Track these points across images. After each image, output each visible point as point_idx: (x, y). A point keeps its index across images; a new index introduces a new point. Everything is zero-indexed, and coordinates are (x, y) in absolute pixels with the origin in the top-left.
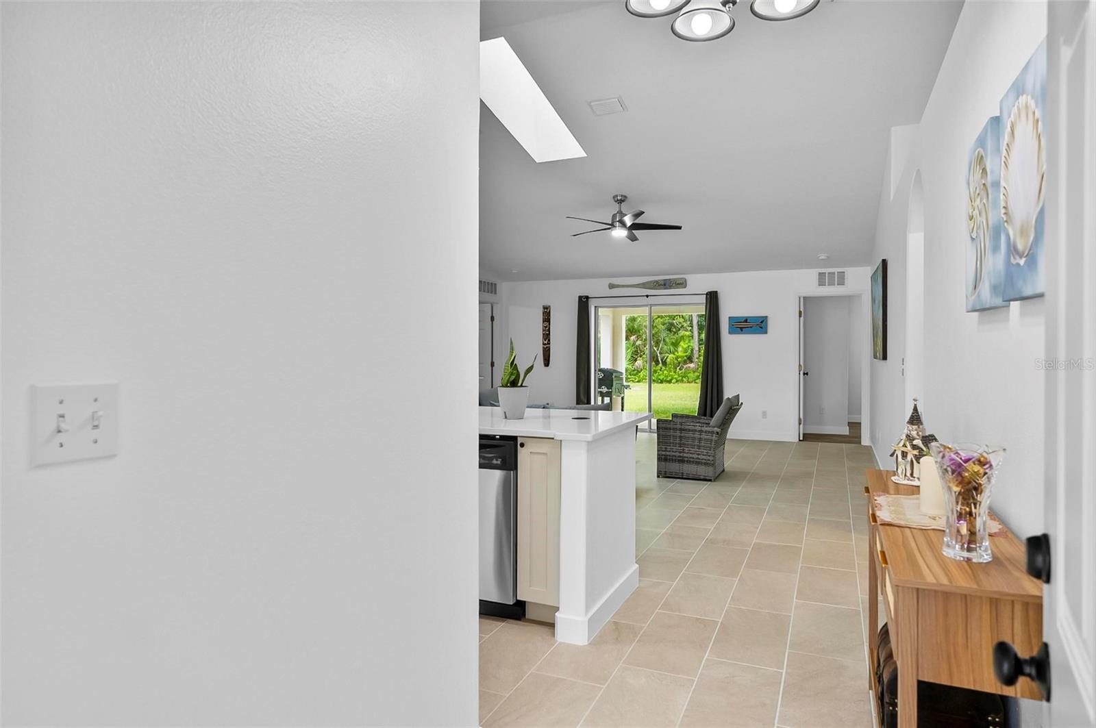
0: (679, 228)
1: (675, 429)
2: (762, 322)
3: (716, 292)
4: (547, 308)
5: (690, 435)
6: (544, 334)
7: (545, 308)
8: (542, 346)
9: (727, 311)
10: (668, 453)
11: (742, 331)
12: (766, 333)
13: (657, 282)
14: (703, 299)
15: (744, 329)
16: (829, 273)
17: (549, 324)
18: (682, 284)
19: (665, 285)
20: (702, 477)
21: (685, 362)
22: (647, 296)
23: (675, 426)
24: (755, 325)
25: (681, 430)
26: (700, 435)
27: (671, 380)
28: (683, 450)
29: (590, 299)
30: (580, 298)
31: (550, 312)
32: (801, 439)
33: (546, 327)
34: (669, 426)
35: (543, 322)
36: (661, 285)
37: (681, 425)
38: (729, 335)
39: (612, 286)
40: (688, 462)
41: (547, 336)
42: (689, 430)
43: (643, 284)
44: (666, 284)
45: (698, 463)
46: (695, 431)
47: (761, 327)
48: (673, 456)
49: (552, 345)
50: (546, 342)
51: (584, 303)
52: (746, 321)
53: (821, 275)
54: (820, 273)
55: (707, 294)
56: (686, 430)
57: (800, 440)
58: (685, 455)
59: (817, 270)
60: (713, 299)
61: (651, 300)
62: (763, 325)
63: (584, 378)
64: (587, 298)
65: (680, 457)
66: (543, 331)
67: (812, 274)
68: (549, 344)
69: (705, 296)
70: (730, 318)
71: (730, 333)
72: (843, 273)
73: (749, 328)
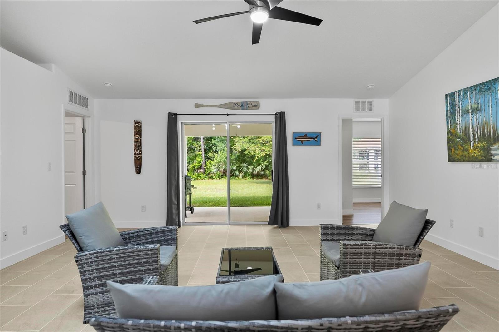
1: (367, 255)
3: (284, 112)
4: (138, 123)
6: (135, 146)
7: (136, 122)
8: (133, 156)
9: (291, 128)
11: (302, 143)
13: (236, 103)
16: (362, 102)
17: (141, 137)
18: (256, 106)
19: (242, 106)
21: (198, 169)
22: (228, 115)
25: (375, 254)
26: (399, 259)
27: (192, 179)
29: (178, 116)
30: (170, 114)
31: (141, 126)
33: (138, 139)
34: (359, 251)
35: (135, 135)
36: (239, 106)
37: (376, 248)
38: (293, 147)
39: (197, 106)
41: (138, 147)
42: (385, 254)
43: (224, 104)
44: (243, 106)
46: (393, 254)
49: (143, 156)
50: (138, 152)
51: (172, 119)
52: (305, 136)
53: (357, 103)
54: (356, 102)
55: (276, 114)
56: (381, 254)
59: (354, 99)
61: (231, 118)
62: (317, 139)
63: (174, 183)
64: (176, 115)
66: (135, 142)
67: (350, 102)
68: (141, 154)
70: (294, 133)
71: (294, 144)
72: (371, 103)
73: (308, 141)
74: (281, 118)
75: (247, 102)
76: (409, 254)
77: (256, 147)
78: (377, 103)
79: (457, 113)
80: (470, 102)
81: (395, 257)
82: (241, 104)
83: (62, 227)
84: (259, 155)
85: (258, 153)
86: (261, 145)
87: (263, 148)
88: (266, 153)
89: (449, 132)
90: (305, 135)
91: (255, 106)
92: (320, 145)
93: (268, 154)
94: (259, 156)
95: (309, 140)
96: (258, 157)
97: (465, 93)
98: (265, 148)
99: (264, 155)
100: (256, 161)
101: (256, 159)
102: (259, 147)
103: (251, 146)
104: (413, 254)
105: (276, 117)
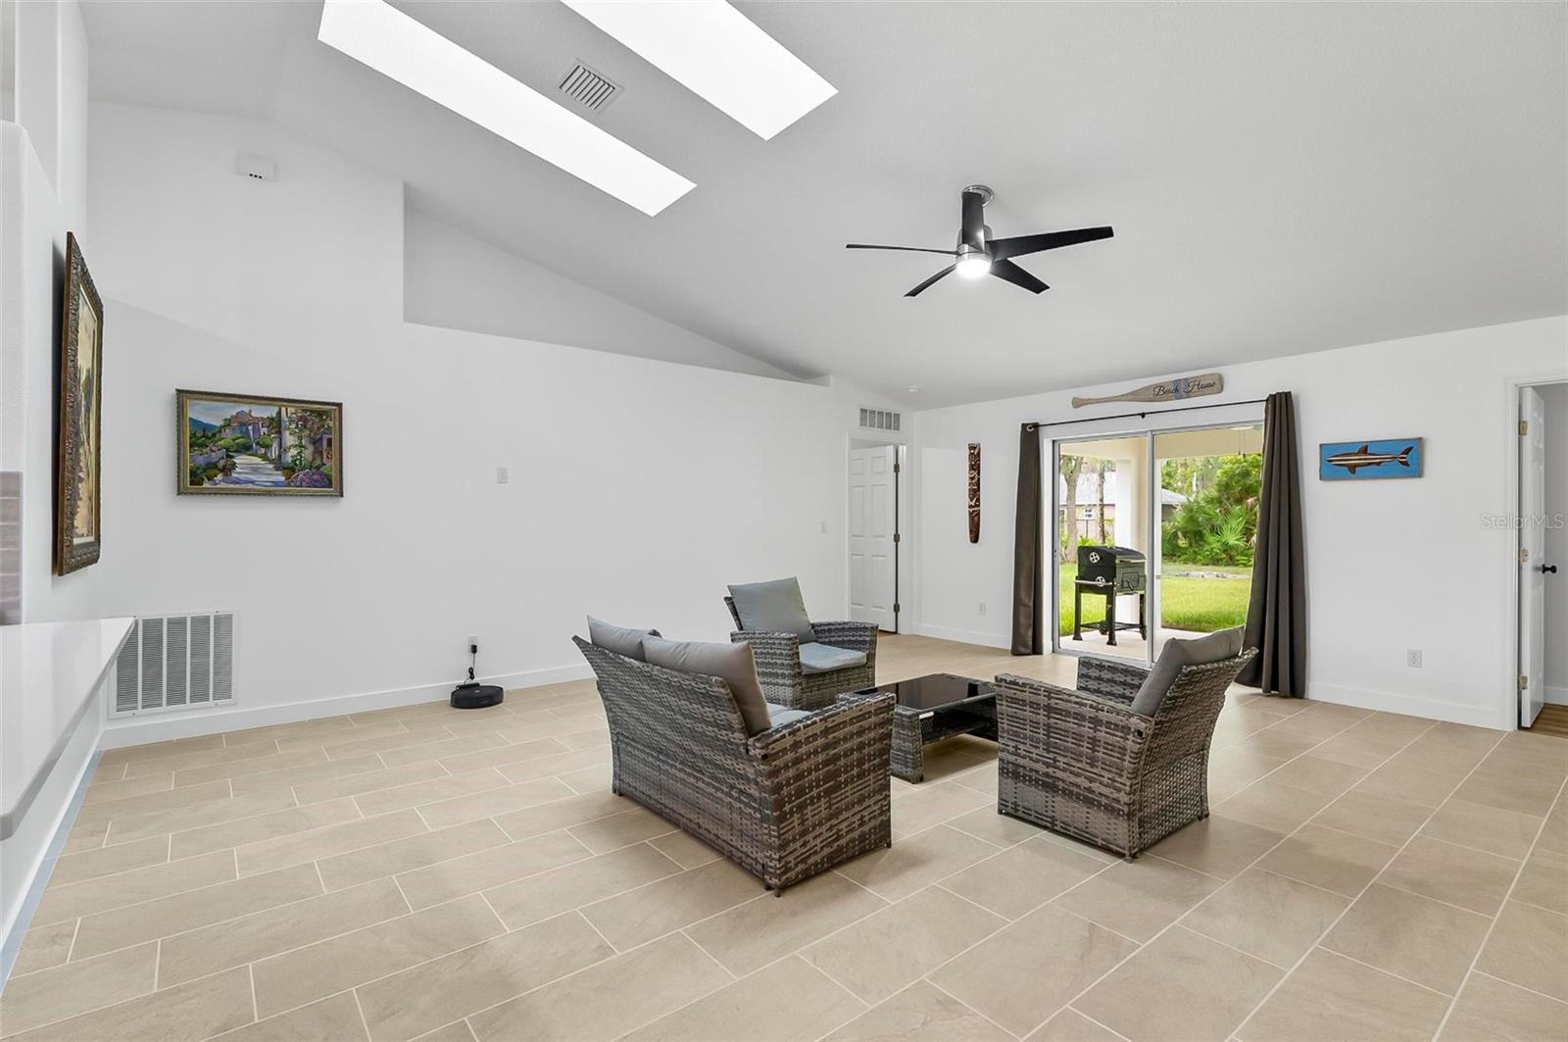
0: (1107, 233)
1: (1035, 705)
2: (1407, 451)
3: (1290, 393)
4: (975, 448)
5: (1071, 725)
6: (970, 490)
7: (972, 447)
8: (968, 509)
9: (1314, 433)
10: (1021, 761)
12: (1419, 473)
13: (1161, 386)
14: (1259, 412)
15: (1357, 469)
17: (979, 474)
18: (1215, 385)
19: (1176, 390)
20: (1100, 842)
22: (1143, 415)
23: (1034, 698)
26: (1096, 730)
28: (1055, 760)
29: (1040, 428)
30: (1024, 426)
31: (978, 453)
32: (1527, 722)
33: (972, 479)
35: (971, 471)
36: (1169, 391)
37: (1049, 698)
38: (1322, 482)
39: (1078, 403)
40: (1068, 794)
41: (975, 492)
42: (1068, 713)
43: (1134, 393)
44: (1179, 390)
45: (1089, 802)
47: (1406, 464)
48: (1031, 770)
49: (982, 508)
50: (973, 503)
51: (1030, 436)
52: (1364, 450)
55: (1267, 400)
56: (1058, 711)
57: (1520, 727)
58: (1059, 774)
60: (1281, 410)
61: (1152, 423)
62: (1408, 458)
64: (1036, 426)
65: (1047, 775)
66: (971, 484)
68: (979, 506)
69: (1265, 403)
70: (1324, 447)
71: (1326, 477)
73: (1374, 467)
75: (1187, 379)
76: (1116, 725)
81: (1086, 724)
82: (1172, 387)
83: (726, 599)
90: (1363, 448)
91: (1212, 385)
92: (1421, 475)
95: (1379, 464)
104: (1123, 727)
105: (1267, 405)
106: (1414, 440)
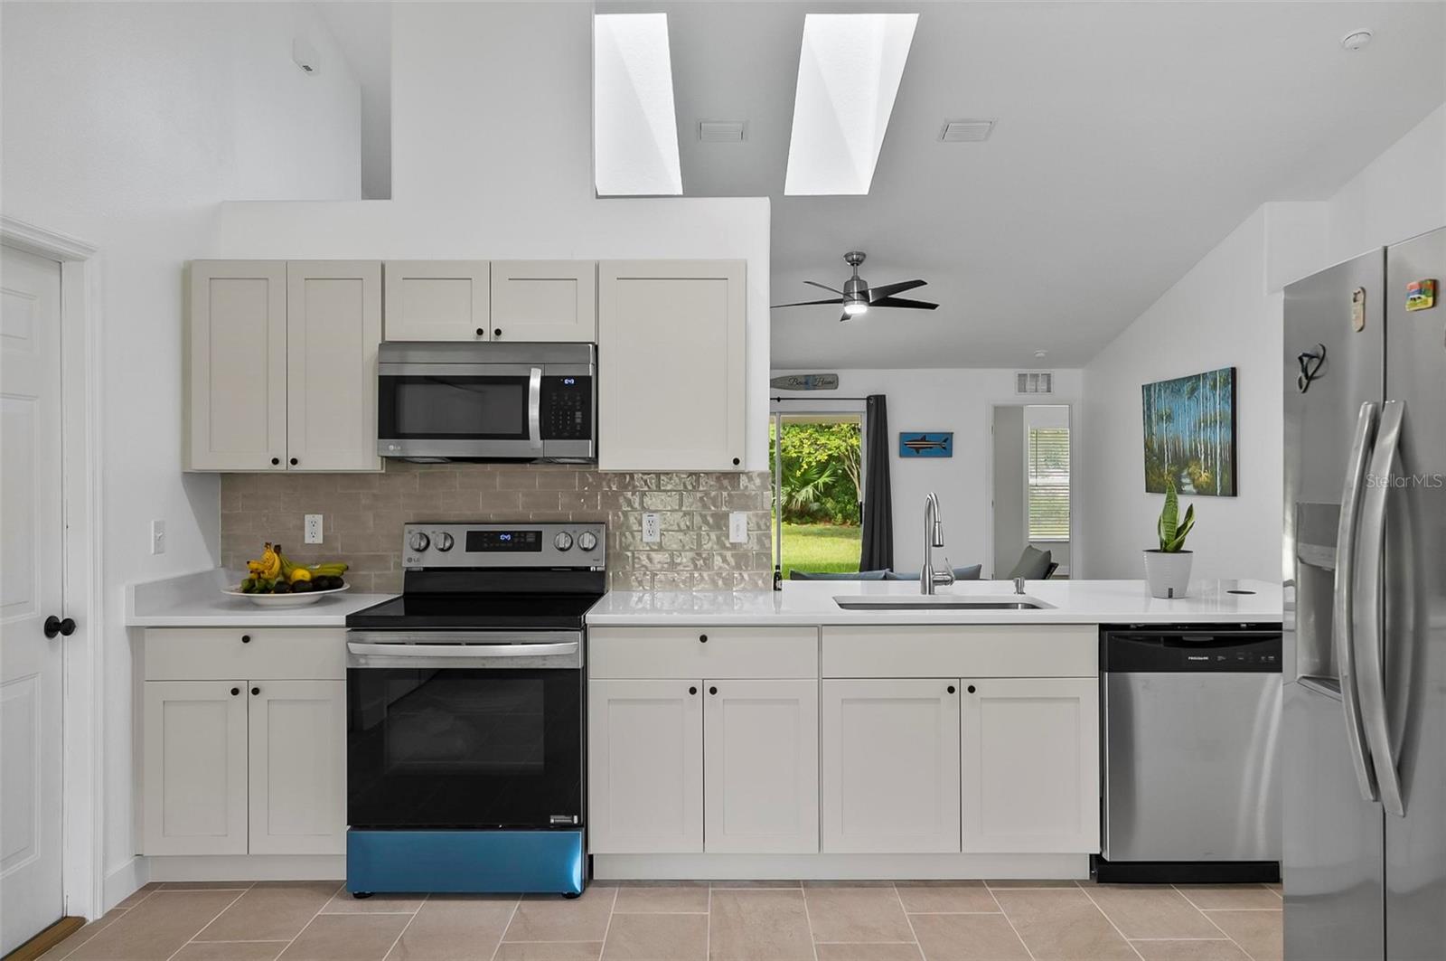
2: (945, 441)
3: (884, 396)
9: (898, 424)
11: (918, 452)
13: (795, 378)
14: (863, 406)
15: (921, 451)
16: (1031, 375)
19: (806, 383)
22: (779, 399)
24: (934, 445)
36: (800, 383)
38: (900, 459)
44: (808, 383)
47: (944, 448)
52: (924, 439)
53: (1022, 377)
54: (1020, 375)
55: (868, 399)
59: (1016, 370)
61: (784, 405)
62: (946, 445)
67: (1010, 375)
69: (865, 401)
70: (902, 434)
71: (902, 455)
72: (1049, 375)
73: (928, 450)
74: (877, 407)
75: (814, 376)
77: (803, 435)
78: (1059, 375)
79: (1153, 417)
80: (1163, 404)
82: (803, 381)
84: (810, 460)
85: (810, 453)
86: (817, 431)
87: (822, 440)
88: (830, 452)
89: (1146, 445)
90: (924, 437)
91: (830, 383)
92: (951, 456)
93: (836, 455)
94: (811, 462)
95: (931, 447)
96: (809, 464)
97: (1160, 390)
98: (828, 439)
99: (826, 458)
100: (802, 474)
101: (802, 470)
102: (811, 435)
103: (788, 433)
105: (868, 403)
106: (948, 433)
